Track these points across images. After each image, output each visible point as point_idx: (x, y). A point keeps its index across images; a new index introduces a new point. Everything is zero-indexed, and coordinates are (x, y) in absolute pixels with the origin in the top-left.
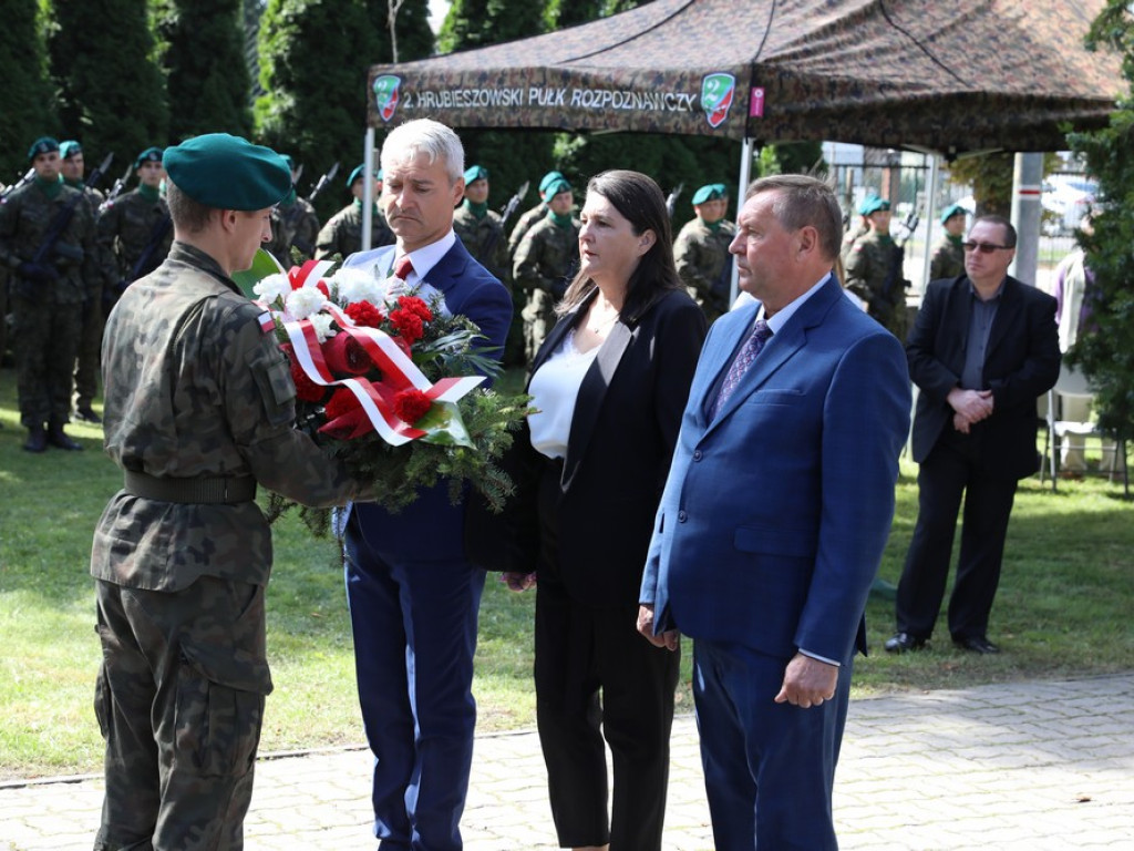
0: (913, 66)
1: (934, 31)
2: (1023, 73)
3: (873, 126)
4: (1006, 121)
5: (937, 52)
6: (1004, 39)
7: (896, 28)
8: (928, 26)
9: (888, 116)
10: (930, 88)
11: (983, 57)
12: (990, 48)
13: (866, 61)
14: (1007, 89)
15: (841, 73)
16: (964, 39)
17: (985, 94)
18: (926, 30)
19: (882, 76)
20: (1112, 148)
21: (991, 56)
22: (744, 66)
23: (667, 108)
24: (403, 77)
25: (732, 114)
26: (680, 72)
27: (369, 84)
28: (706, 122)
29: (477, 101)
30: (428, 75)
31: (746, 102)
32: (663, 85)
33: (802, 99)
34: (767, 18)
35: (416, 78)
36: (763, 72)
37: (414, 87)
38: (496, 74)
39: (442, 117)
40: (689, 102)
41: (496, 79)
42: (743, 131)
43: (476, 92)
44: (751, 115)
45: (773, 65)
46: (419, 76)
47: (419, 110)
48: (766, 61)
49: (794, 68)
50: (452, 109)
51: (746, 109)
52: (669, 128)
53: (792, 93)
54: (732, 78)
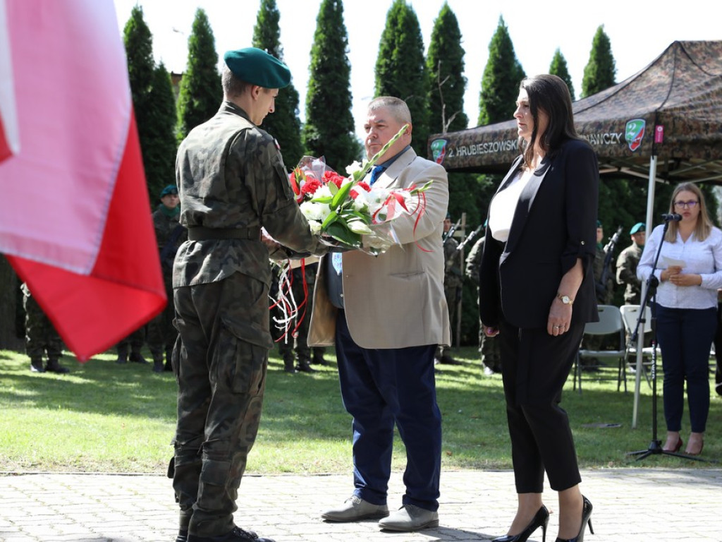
15: (713, 119)
22: (651, 113)
23: (604, 142)
24: (448, 140)
25: (644, 142)
26: (613, 121)
27: (428, 145)
28: (628, 149)
29: (492, 149)
30: (463, 137)
31: (652, 135)
32: (602, 129)
33: (687, 133)
34: (667, 93)
35: (456, 139)
36: (663, 117)
37: (455, 145)
38: (503, 133)
39: (471, 160)
40: (618, 138)
41: (503, 136)
42: (651, 152)
43: (491, 144)
44: (656, 141)
45: (669, 113)
46: (458, 138)
47: (458, 157)
48: (665, 110)
49: (682, 115)
50: (477, 155)
51: (652, 139)
52: (606, 154)
53: (681, 129)
54: (644, 121)
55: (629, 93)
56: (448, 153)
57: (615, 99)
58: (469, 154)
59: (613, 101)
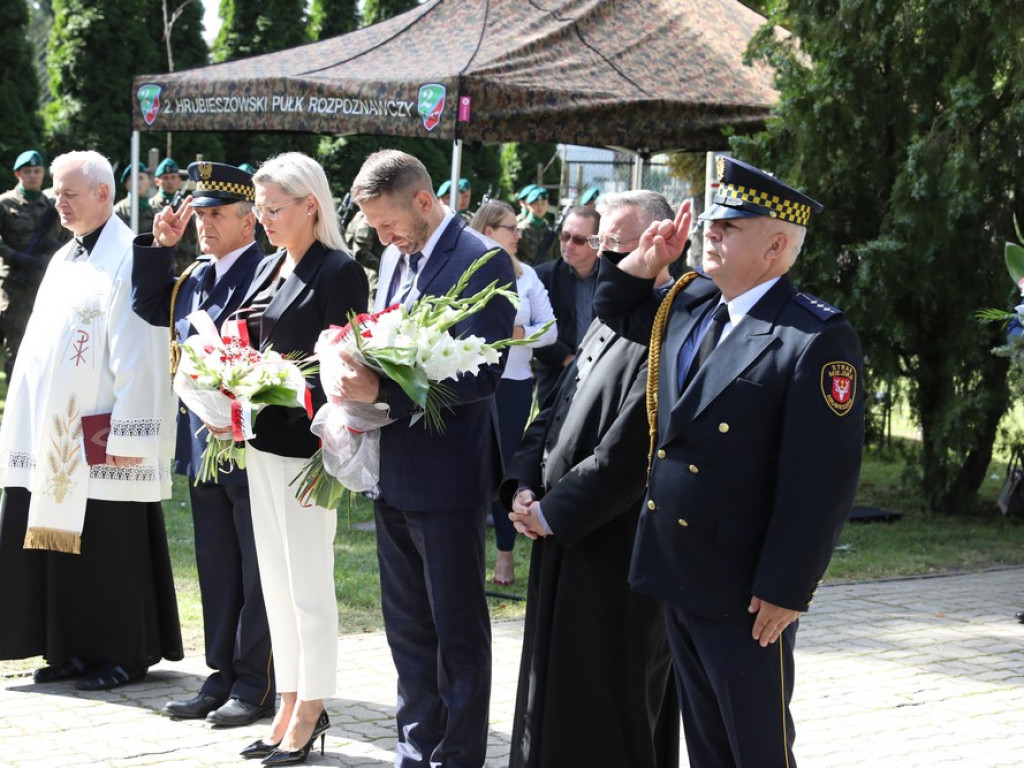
0: (601, 79)
1: (621, 49)
2: (697, 85)
3: (566, 129)
4: (682, 125)
5: (624, 68)
6: (682, 55)
7: (589, 47)
8: (616, 45)
9: (580, 121)
10: (616, 97)
11: (663, 71)
12: (670, 64)
13: (560, 75)
14: (683, 98)
15: (539, 85)
16: (648, 56)
17: (663, 102)
18: (614, 49)
19: (575, 87)
20: (767, 148)
21: (670, 70)
22: (453, 78)
23: (389, 114)
24: (163, 87)
25: (444, 119)
26: (400, 83)
27: (134, 92)
28: (422, 126)
29: (228, 107)
30: (185, 84)
31: (455, 109)
32: (386, 94)
33: (504, 106)
34: (478, 37)
35: (175, 87)
36: (469, 83)
37: (173, 95)
38: (244, 84)
39: (198, 121)
40: (408, 109)
41: (244, 88)
42: (453, 134)
43: (227, 99)
44: (460, 120)
45: (478, 77)
46: (177, 85)
47: (178, 115)
48: (472, 74)
49: (497, 80)
50: (206, 114)
51: (455, 115)
52: (391, 131)
53: (495, 101)
54: (444, 89)
55: (425, 31)
56: (163, 106)
57: (407, 39)
58: (195, 112)
59: (403, 42)
